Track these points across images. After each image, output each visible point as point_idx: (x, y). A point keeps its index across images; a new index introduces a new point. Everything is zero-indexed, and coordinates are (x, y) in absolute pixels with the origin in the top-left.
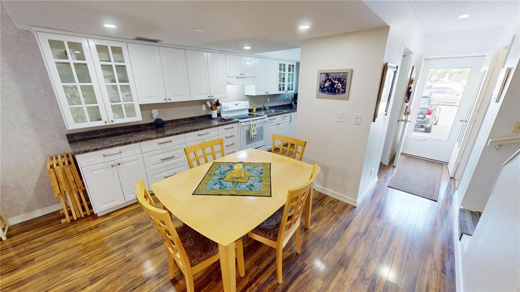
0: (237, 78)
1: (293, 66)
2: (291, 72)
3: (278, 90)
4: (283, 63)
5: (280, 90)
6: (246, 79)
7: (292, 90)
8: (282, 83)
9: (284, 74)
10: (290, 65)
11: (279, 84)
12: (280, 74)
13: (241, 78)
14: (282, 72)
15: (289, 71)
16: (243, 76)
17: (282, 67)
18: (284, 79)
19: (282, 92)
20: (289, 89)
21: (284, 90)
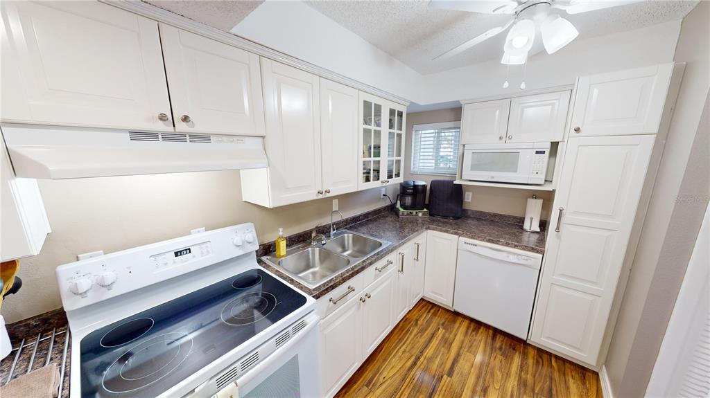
0: (137, 135)
1: (400, 114)
2: (396, 131)
3: (361, 177)
4: (374, 100)
5: (368, 179)
6: (214, 143)
7: (398, 175)
8: (372, 159)
9: (378, 133)
10: (392, 112)
11: (365, 163)
12: (367, 132)
13: (168, 137)
14: (373, 127)
15: (391, 126)
16: (181, 127)
17: (371, 112)
18: (378, 147)
19: (373, 184)
20: (390, 177)
21: (377, 178)
